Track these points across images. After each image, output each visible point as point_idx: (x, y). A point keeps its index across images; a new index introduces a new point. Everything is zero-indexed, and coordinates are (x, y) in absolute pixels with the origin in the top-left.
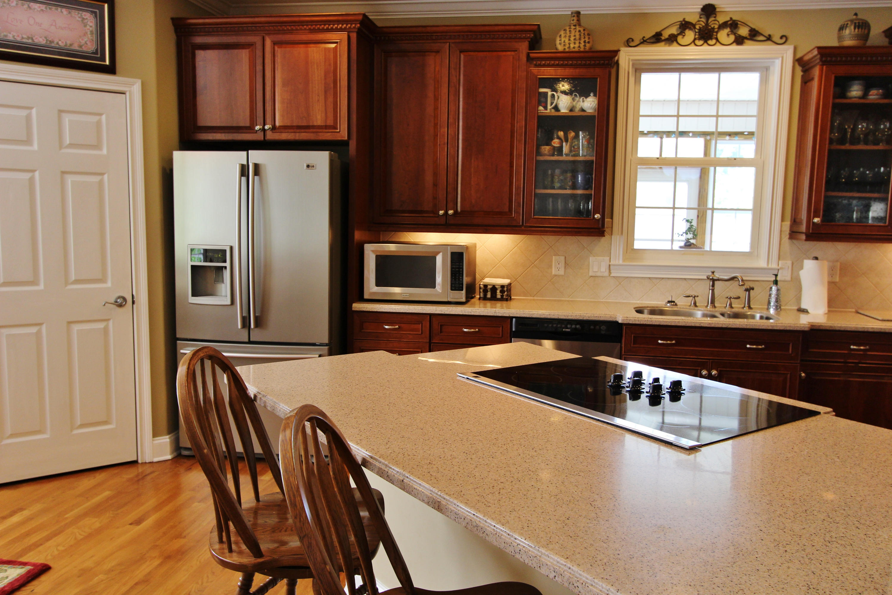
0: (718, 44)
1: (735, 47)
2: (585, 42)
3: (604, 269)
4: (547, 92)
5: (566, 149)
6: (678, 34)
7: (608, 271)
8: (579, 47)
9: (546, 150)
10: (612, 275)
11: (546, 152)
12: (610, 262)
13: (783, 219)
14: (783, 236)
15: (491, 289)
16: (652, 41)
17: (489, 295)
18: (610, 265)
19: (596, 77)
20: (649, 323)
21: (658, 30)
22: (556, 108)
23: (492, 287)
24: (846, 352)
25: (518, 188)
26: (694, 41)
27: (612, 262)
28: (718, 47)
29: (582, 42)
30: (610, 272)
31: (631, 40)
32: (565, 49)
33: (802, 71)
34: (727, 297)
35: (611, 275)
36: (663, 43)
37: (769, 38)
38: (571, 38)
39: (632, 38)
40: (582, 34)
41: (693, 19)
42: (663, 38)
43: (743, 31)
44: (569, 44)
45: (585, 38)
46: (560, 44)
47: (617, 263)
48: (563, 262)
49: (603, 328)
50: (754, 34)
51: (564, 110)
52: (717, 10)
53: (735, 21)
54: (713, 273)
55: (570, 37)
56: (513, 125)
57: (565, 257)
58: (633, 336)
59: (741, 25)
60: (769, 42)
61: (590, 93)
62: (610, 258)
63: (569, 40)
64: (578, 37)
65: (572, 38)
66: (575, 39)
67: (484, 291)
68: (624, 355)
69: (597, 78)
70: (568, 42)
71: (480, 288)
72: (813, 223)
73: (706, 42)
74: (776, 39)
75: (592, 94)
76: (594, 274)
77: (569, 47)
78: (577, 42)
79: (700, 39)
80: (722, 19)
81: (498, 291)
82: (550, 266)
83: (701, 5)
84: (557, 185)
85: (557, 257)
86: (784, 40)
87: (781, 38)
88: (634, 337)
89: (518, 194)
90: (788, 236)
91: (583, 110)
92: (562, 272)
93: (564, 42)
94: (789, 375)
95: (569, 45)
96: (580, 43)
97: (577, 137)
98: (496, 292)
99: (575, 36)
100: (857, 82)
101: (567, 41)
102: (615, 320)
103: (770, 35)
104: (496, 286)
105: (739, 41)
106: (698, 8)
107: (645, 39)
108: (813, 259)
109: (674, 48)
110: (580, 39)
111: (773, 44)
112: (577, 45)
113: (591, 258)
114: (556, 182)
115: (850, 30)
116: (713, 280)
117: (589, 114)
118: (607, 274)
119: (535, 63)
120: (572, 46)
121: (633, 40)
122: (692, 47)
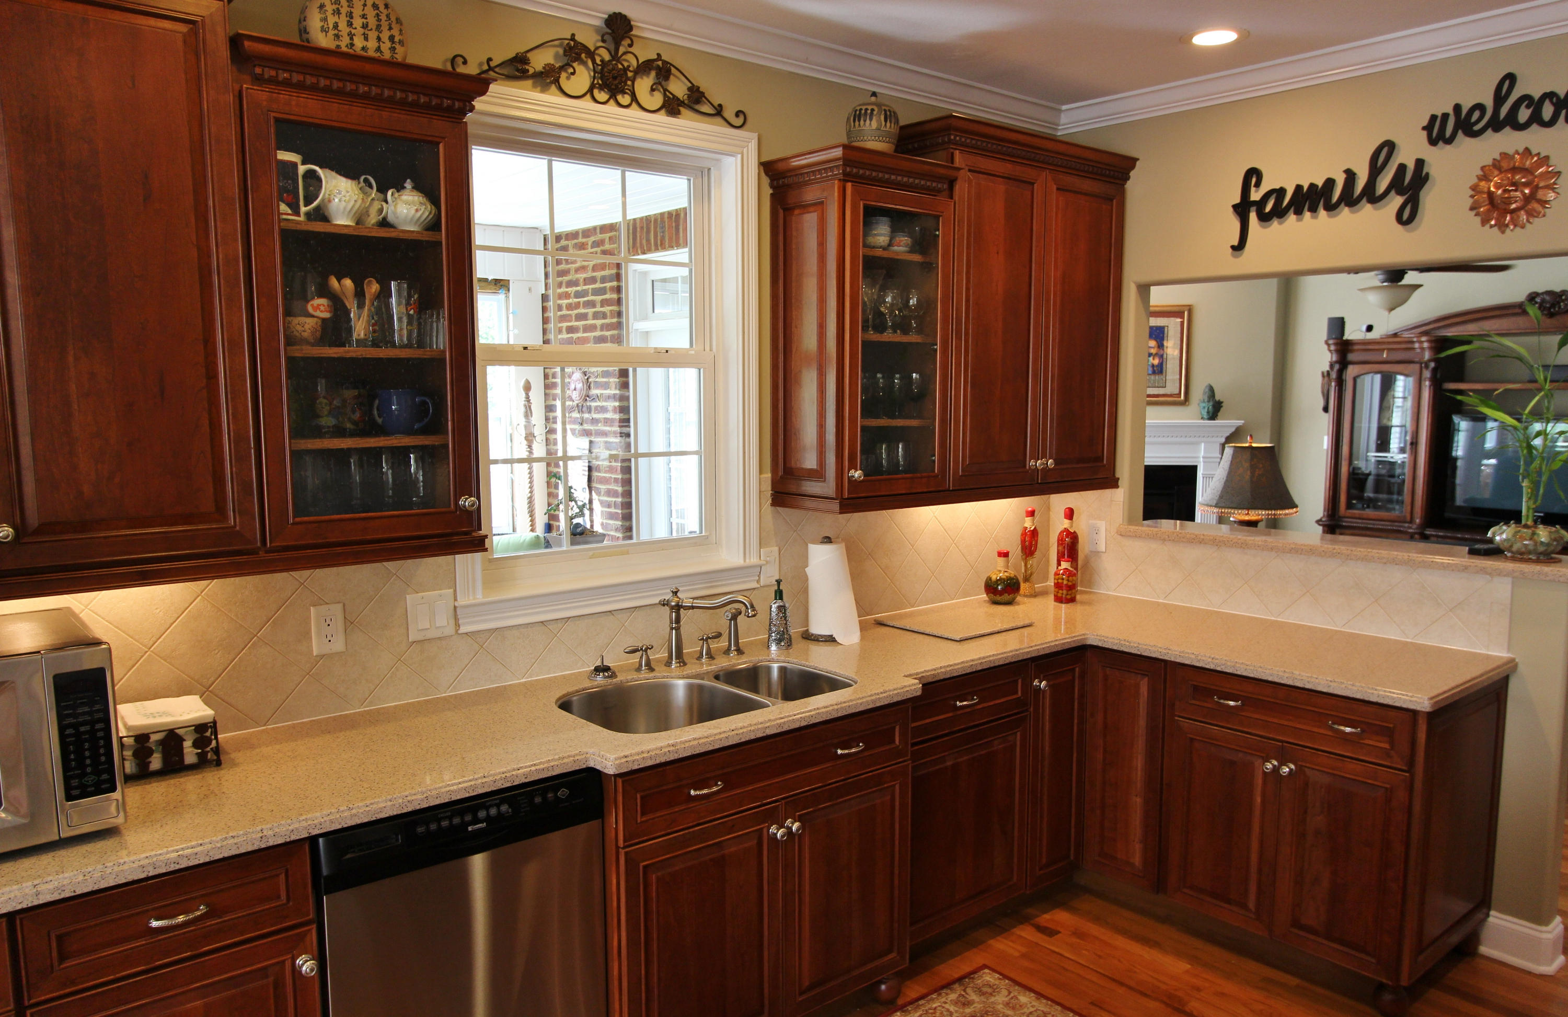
0: (634, 105)
1: (662, 117)
2: (392, 38)
3: (443, 622)
4: (295, 165)
5: (360, 326)
6: (562, 68)
7: (452, 622)
8: (378, 49)
9: (307, 327)
10: (463, 629)
11: (305, 335)
12: (456, 600)
13: (761, 472)
14: (763, 501)
15: (162, 743)
16: (505, 72)
17: (156, 763)
18: (455, 607)
19: (437, 140)
20: (672, 757)
21: (522, 49)
22: (320, 215)
23: (166, 737)
24: (950, 714)
25: (239, 439)
26: (590, 91)
27: (461, 601)
28: (634, 112)
29: (385, 36)
30: (457, 625)
31: (460, 60)
32: (338, 46)
33: (772, 186)
34: (702, 639)
35: (460, 632)
36: (529, 83)
37: (719, 112)
38: (354, 21)
39: (464, 55)
40: (383, 17)
41: (589, 39)
42: (531, 71)
43: (678, 88)
44: (351, 36)
45: (390, 29)
46: (324, 30)
47: (471, 601)
48: (340, 617)
49: (563, 793)
50: (696, 97)
51: (342, 219)
52: (634, 32)
53: (665, 62)
54: (675, 593)
55: (350, 15)
56: (204, 254)
57: (344, 605)
58: (638, 796)
59: (675, 76)
60: (718, 120)
61: (405, 182)
62: (455, 591)
63: (350, 24)
64: (372, 22)
65: (358, 22)
66: (365, 26)
67: (135, 755)
68: (624, 847)
69: (438, 144)
70: (348, 30)
71: (122, 746)
72: (850, 479)
73: (613, 96)
74: (729, 113)
75: (408, 184)
76: (420, 637)
77: (352, 45)
78: (373, 35)
79: (601, 88)
80: (645, 53)
81: (188, 744)
82: (306, 635)
83: (604, 13)
84: (327, 421)
85: (324, 608)
86: (739, 122)
87: (737, 114)
88: (642, 798)
89: (240, 457)
90: (770, 501)
91: (384, 223)
92: (338, 645)
93: (336, 26)
94: (897, 787)
95: (352, 39)
96: (379, 39)
97: (385, 294)
98: (181, 748)
99: (364, 16)
100: (885, 219)
101: (343, 25)
102: (584, 766)
103: (720, 106)
104: (177, 731)
105: (672, 107)
106: (598, 21)
107: (493, 64)
108: (822, 542)
109: (552, 98)
110: (379, 27)
111: (725, 124)
112: (372, 44)
113: (409, 597)
114: (326, 413)
115: (879, 121)
116: (678, 607)
117: (406, 236)
118: (450, 630)
119: (258, 70)
120: (359, 43)
121: (465, 62)
122: (587, 103)
